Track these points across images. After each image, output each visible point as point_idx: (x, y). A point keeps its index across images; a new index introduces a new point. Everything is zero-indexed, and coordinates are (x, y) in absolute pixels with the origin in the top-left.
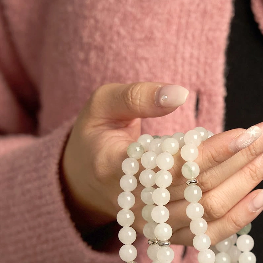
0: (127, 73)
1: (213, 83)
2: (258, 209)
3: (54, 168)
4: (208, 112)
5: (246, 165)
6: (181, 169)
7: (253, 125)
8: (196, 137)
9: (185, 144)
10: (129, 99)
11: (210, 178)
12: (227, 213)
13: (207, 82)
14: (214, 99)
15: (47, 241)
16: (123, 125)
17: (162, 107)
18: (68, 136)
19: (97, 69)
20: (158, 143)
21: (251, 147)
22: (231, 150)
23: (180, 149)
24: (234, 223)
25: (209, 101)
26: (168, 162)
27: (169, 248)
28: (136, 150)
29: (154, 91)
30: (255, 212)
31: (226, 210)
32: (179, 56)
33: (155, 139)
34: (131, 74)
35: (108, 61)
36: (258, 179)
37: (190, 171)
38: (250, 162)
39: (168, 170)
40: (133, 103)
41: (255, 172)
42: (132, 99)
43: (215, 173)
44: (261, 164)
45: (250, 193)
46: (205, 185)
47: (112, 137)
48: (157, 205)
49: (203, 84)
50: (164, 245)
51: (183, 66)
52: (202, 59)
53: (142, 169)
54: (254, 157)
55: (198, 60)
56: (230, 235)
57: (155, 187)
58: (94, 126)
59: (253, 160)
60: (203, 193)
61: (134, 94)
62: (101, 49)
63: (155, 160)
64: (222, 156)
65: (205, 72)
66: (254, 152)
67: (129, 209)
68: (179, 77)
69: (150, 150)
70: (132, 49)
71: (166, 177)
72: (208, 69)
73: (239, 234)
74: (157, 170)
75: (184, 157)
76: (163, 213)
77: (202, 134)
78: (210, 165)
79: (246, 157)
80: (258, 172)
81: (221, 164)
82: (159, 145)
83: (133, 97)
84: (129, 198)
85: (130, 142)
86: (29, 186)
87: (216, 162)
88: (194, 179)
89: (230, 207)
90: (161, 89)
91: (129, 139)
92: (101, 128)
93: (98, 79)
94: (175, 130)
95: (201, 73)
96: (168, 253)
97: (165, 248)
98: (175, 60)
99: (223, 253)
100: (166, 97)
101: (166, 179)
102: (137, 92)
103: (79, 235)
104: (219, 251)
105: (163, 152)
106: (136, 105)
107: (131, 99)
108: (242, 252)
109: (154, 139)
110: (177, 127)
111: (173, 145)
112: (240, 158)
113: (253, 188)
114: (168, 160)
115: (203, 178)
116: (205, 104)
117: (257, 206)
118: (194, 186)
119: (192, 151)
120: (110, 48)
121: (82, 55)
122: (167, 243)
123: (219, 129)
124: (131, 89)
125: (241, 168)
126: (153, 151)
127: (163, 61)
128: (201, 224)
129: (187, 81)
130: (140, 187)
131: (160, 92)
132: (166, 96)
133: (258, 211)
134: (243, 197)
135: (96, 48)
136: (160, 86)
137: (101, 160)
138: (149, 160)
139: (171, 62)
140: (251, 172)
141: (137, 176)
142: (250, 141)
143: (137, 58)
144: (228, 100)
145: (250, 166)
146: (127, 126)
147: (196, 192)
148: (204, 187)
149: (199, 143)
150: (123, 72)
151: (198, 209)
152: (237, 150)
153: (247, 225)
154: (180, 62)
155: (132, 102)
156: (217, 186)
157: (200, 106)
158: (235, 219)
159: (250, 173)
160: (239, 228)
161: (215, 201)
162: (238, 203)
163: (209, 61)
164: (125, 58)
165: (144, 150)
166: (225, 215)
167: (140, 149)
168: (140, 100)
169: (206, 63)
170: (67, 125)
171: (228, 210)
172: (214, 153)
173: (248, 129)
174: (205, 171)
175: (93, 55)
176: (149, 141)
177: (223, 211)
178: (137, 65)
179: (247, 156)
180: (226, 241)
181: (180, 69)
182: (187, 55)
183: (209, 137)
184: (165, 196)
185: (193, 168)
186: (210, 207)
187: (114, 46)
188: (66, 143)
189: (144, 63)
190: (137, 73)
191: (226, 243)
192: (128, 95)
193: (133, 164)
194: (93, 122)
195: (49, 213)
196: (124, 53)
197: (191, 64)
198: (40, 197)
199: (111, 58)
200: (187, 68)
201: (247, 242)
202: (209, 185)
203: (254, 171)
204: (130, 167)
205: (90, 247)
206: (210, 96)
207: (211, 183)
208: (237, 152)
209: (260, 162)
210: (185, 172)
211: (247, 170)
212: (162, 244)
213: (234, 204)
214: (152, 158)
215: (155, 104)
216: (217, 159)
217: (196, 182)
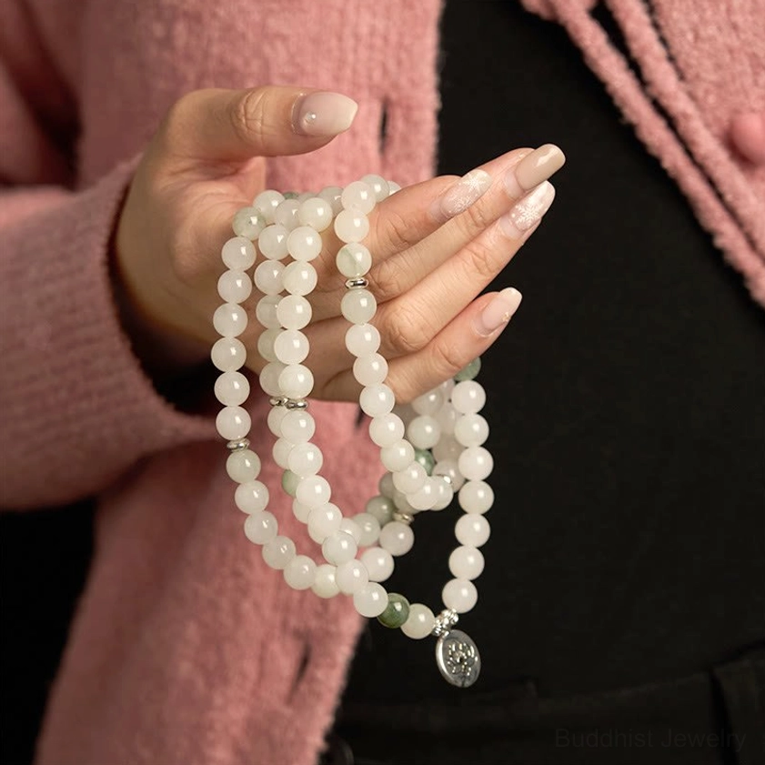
0: (247, 63)
1: (414, 84)
2: (493, 330)
3: (98, 253)
4: (405, 141)
5: (466, 244)
6: (335, 258)
7: (474, 168)
8: (364, 195)
9: (343, 209)
10: (240, 120)
11: (394, 273)
12: (431, 341)
13: (404, 81)
14: (416, 115)
15: (88, 395)
16: (229, 170)
17: (305, 135)
18: (126, 191)
19: (189, 57)
20: (293, 207)
21: (474, 209)
22: (432, 217)
23: (334, 219)
24: (447, 359)
25: (407, 119)
26: (309, 245)
27: (305, 413)
28: (250, 222)
29: (290, 104)
30: (485, 338)
31: (431, 335)
32: (347, 32)
33: (288, 201)
34: (255, 66)
35: (210, 41)
36: (490, 271)
37: (353, 261)
38: (474, 238)
39: (309, 262)
40: (248, 128)
41: (484, 259)
42: (246, 119)
43: (405, 264)
44: (494, 242)
45: (477, 300)
46: (386, 288)
47: (207, 195)
48: (286, 329)
49: (396, 86)
50: (296, 406)
51: (355, 51)
52: (393, 38)
53: (260, 258)
54: (479, 229)
55: (386, 39)
56: (441, 382)
57: (285, 293)
58: (174, 174)
59: (480, 233)
60: (378, 305)
61: (251, 110)
62: (195, 18)
63: (284, 240)
64: (416, 230)
65: (399, 63)
66: (481, 218)
67: (236, 338)
68: (348, 72)
69: (275, 221)
70: (256, 17)
71: (305, 275)
72: (404, 56)
73: (458, 379)
74: (288, 260)
75: (341, 233)
76: (297, 344)
77: (378, 188)
78: (394, 248)
79: (464, 229)
80: (489, 258)
81: (417, 245)
82: (294, 212)
83: (249, 116)
84: (235, 317)
85: (241, 206)
86: (50, 289)
87: (405, 242)
88: (359, 277)
89: (438, 328)
90: (303, 101)
91: (241, 199)
92: (186, 176)
93: (192, 77)
94: (339, 177)
95: (392, 66)
96: (303, 423)
97: (299, 413)
98: (340, 39)
99: (426, 418)
100: (314, 116)
101: (305, 278)
102: (257, 106)
103: (149, 382)
104: (419, 412)
105: (301, 226)
106: (256, 131)
107: (244, 121)
108: (463, 415)
109: (286, 199)
110: (344, 170)
111: (321, 211)
112: (452, 233)
113: (481, 289)
114: (310, 241)
115: (383, 273)
116: (398, 125)
117: (490, 325)
118: (360, 291)
119: (357, 223)
120: (214, 15)
121: (158, 30)
122: (301, 404)
123: (426, 172)
124: (244, 101)
125: (457, 252)
126: (281, 224)
127: (316, 41)
128: (376, 366)
129: (363, 80)
130: (257, 294)
131: (300, 107)
132: (313, 113)
133: (492, 334)
134: (462, 308)
135: (186, 14)
136: (301, 94)
137: (185, 239)
138: (274, 241)
139: (334, 43)
140: (477, 258)
141: (251, 272)
142: (468, 200)
143: (267, 35)
144: (443, 117)
145: (474, 247)
146: (236, 172)
147: (364, 302)
148: (385, 292)
149: (371, 206)
150: (239, 62)
151: (368, 337)
152: (444, 219)
153: (473, 361)
154: (350, 43)
155: (247, 125)
156: (411, 289)
157: (389, 130)
158: (446, 352)
159: (473, 259)
160: (455, 368)
161: (409, 321)
162: (453, 319)
163: (407, 41)
164: (243, 36)
165: (266, 222)
166: (428, 344)
167: (259, 220)
168: (262, 121)
169: (400, 45)
170: (124, 168)
171: (433, 334)
172: (401, 226)
173: (464, 177)
174: (386, 260)
175: (180, 29)
176: (275, 203)
177: (423, 337)
178: (267, 50)
179: (467, 227)
180: (432, 394)
181: (351, 57)
182: (364, 30)
183: (391, 193)
184: (301, 312)
185: (359, 257)
186: (397, 329)
187: (221, 12)
188: (121, 205)
189: (279, 45)
190: (266, 65)
191: (432, 397)
192: (239, 111)
193: (243, 250)
194: (171, 166)
195: (89, 341)
196: (240, 26)
197: (371, 47)
198: (73, 311)
199: (216, 35)
200: (363, 53)
201: (473, 395)
202: (395, 288)
203: (482, 256)
204: (236, 254)
205: (171, 406)
206: (409, 109)
207: (398, 283)
208: (444, 223)
209: (492, 237)
210: (342, 263)
211: (466, 254)
212: (293, 406)
213: (444, 324)
214: (280, 238)
215: (291, 130)
216: (407, 237)
217: (364, 284)
